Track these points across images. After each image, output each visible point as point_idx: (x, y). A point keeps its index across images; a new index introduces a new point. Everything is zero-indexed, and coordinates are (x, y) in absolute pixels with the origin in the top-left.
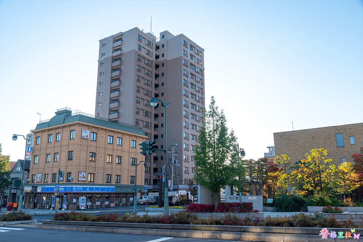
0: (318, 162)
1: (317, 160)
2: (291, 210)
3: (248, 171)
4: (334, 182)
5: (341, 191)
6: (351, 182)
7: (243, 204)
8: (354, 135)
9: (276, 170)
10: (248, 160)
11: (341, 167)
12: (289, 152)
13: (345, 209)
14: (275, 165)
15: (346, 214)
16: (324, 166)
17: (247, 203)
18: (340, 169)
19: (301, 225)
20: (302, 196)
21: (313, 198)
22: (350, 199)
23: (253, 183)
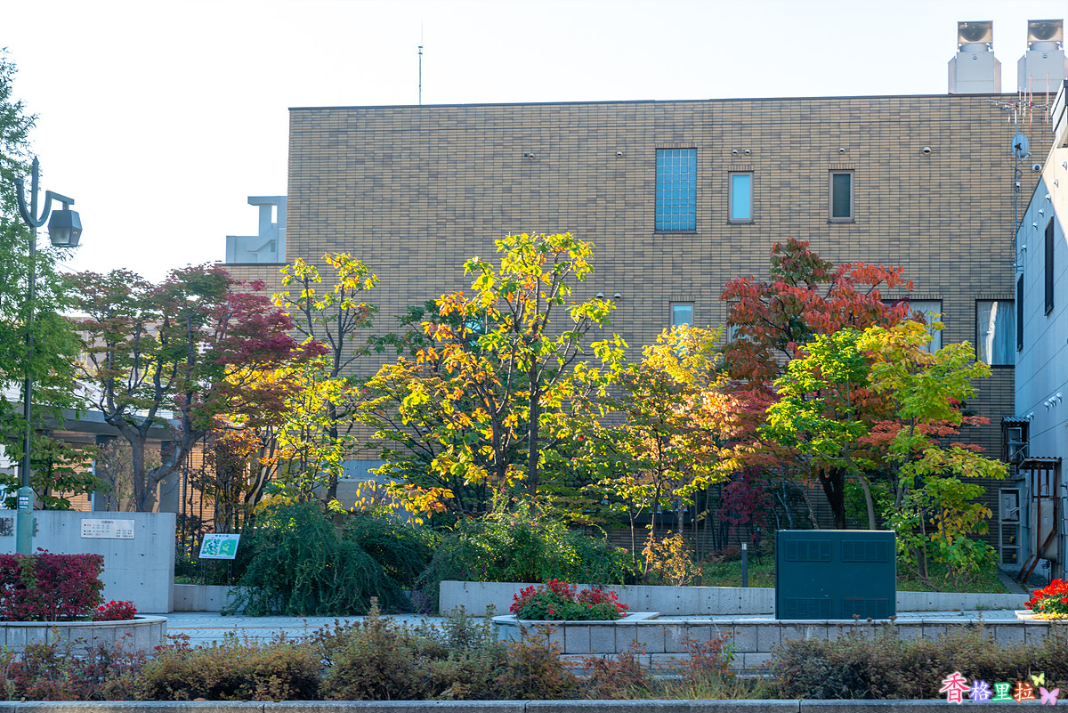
0: (529, 317)
1: (530, 306)
2: (343, 605)
3: (97, 350)
4: (604, 440)
5: (634, 491)
6: (698, 442)
7: (38, 567)
8: (756, 168)
9: (277, 350)
10: (98, 277)
11: (656, 356)
12: (377, 243)
13: (643, 599)
14: (278, 318)
15: (637, 625)
16: (561, 340)
17: (65, 560)
18: (647, 367)
19: (362, 687)
20: (420, 521)
21: (480, 530)
22: (674, 543)
23: (120, 427)
